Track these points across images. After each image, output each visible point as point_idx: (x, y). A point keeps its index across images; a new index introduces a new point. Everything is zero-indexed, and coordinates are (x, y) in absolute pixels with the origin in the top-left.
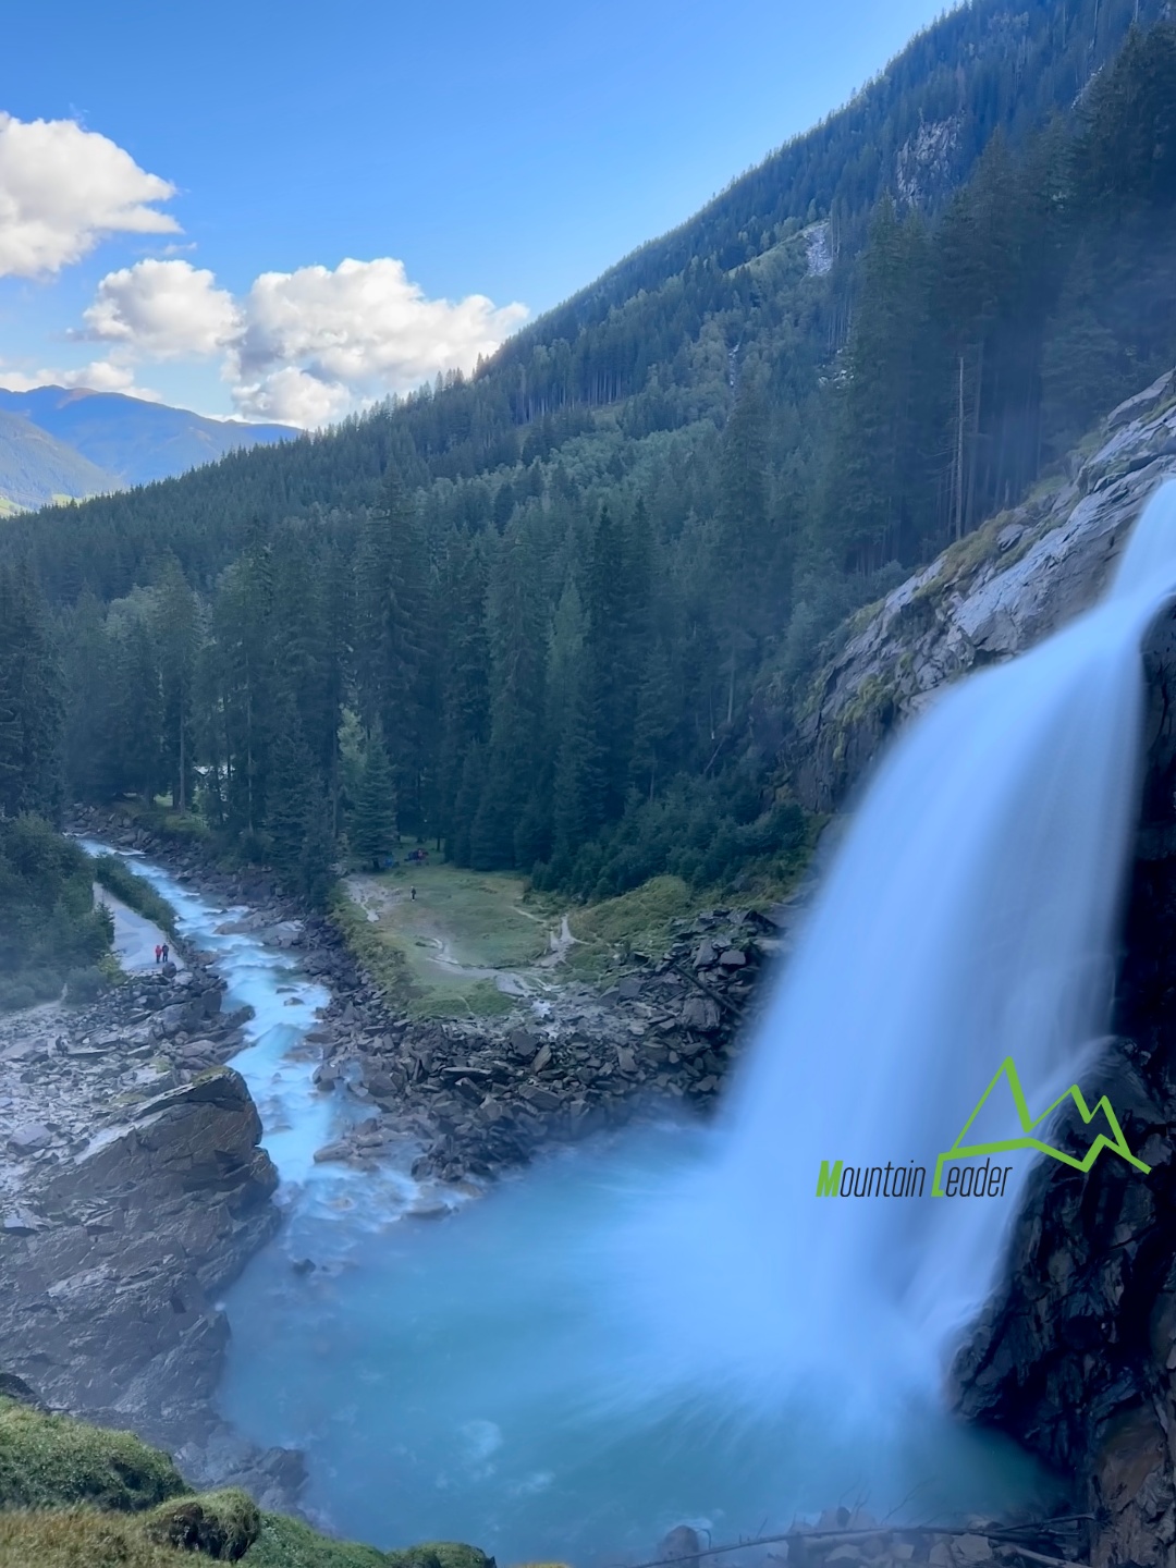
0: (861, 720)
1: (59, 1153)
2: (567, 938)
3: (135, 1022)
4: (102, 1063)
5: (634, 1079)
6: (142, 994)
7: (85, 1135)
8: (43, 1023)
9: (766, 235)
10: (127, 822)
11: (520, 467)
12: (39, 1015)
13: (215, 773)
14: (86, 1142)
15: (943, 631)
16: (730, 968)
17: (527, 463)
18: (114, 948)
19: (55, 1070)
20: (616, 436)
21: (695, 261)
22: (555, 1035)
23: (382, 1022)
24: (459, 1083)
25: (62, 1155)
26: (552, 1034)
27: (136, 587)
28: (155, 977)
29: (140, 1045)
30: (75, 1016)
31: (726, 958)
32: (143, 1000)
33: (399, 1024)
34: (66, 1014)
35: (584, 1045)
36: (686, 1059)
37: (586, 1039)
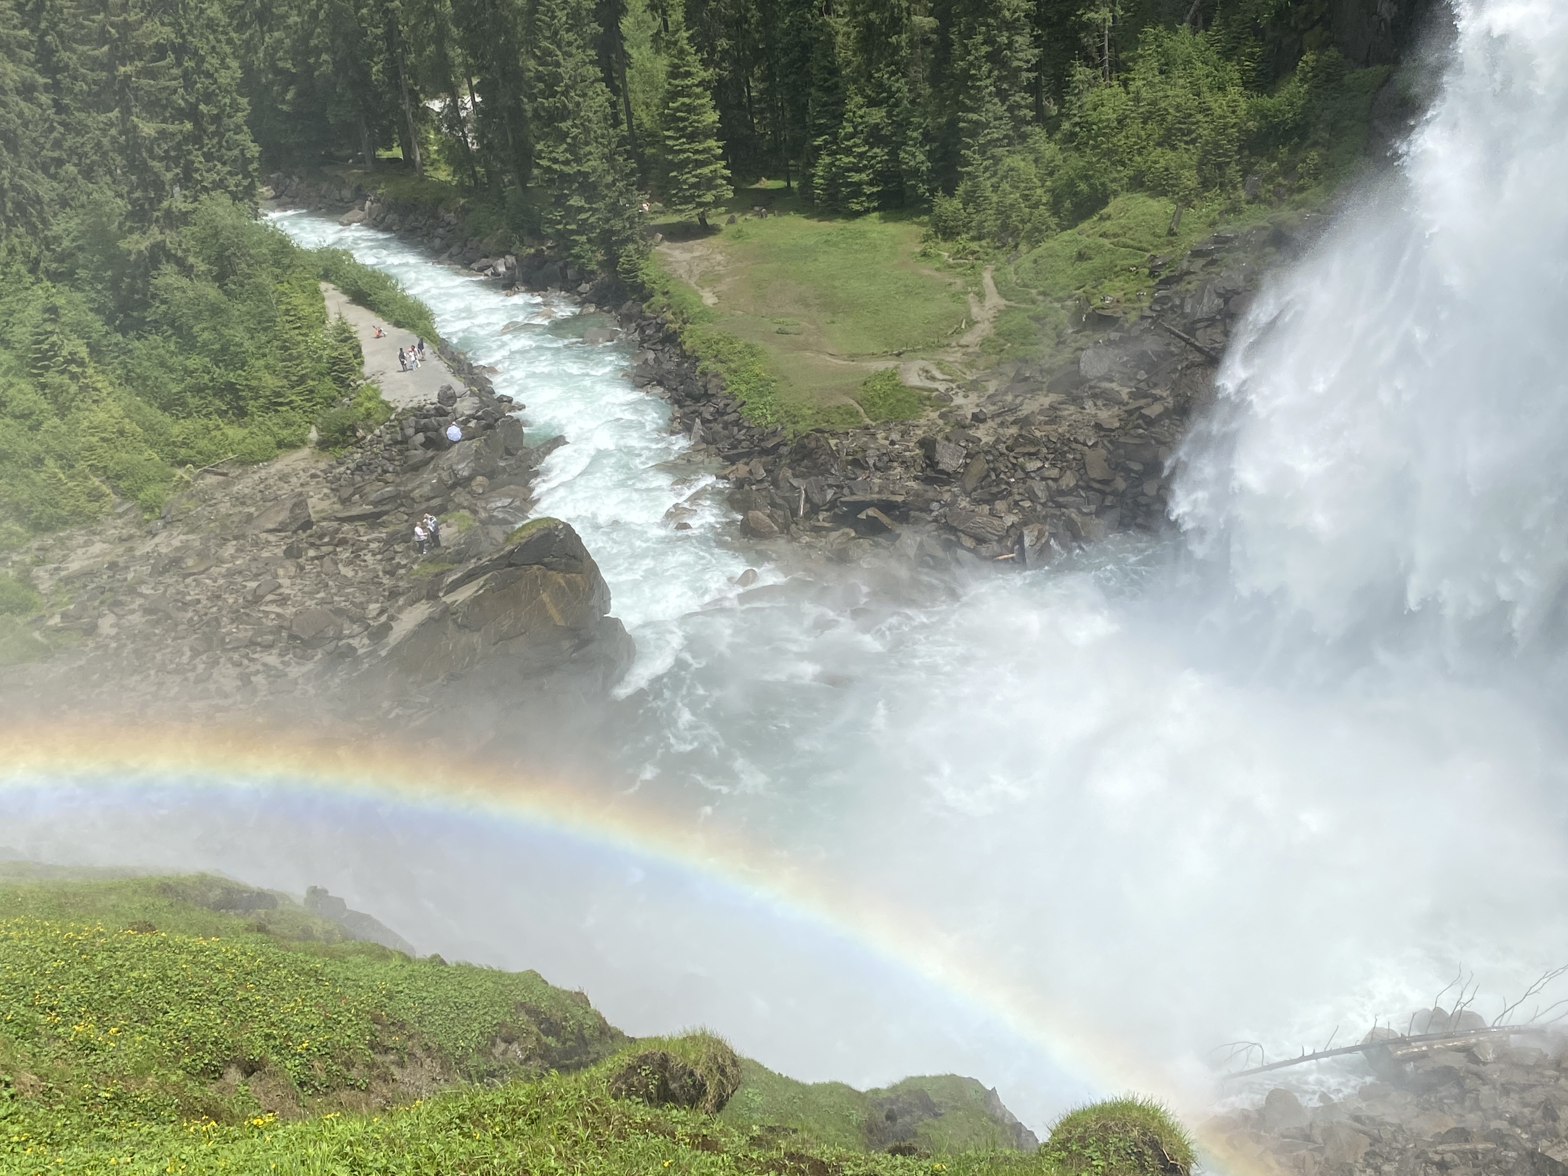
1: (355, 642)
2: (994, 300)
3: (417, 469)
4: (383, 525)
5: (1108, 489)
6: (417, 432)
7: (383, 618)
8: (294, 480)
10: (348, 191)
12: (288, 470)
13: (454, 108)
14: (388, 627)
18: (366, 370)
19: (326, 540)
22: (991, 439)
23: (744, 444)
24: (862, 516)
26: (984, 440)
28: (428, 406)
29: (429, 499)
30: (332, 467)
32: (420, 438)
33: (770, 444)
34: (322, 465)
35: (1032, 450)
37: (1034, 442)
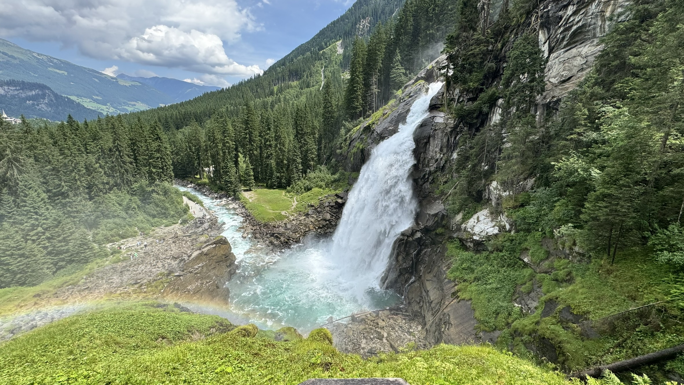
0: (357, 152)
3: (198, 227)
4: (191, 237)
6: (199, 221)
7: (191, 253)
8: (175, 229)
9: (328, 43)
10: (189, 182)
11: (276, 96)
13: (209, 170)
14: (191, 255)
15: (373, 133)
16: (332, 206)
17: (277, 95)
18: (190, 211)
19: (181, 240)
20: (298, 89)
21: (312, 49)
23: (255, 224)
24: (275, 235)
25: (186, 258)
26: (294, 223)
27: (185, 127)
28: (201, 217)
29: (200, 232)
31: (331, 204)
33: (260, 224)
34: (181, 227)
35: (302, 225)
36: (324, 226)
